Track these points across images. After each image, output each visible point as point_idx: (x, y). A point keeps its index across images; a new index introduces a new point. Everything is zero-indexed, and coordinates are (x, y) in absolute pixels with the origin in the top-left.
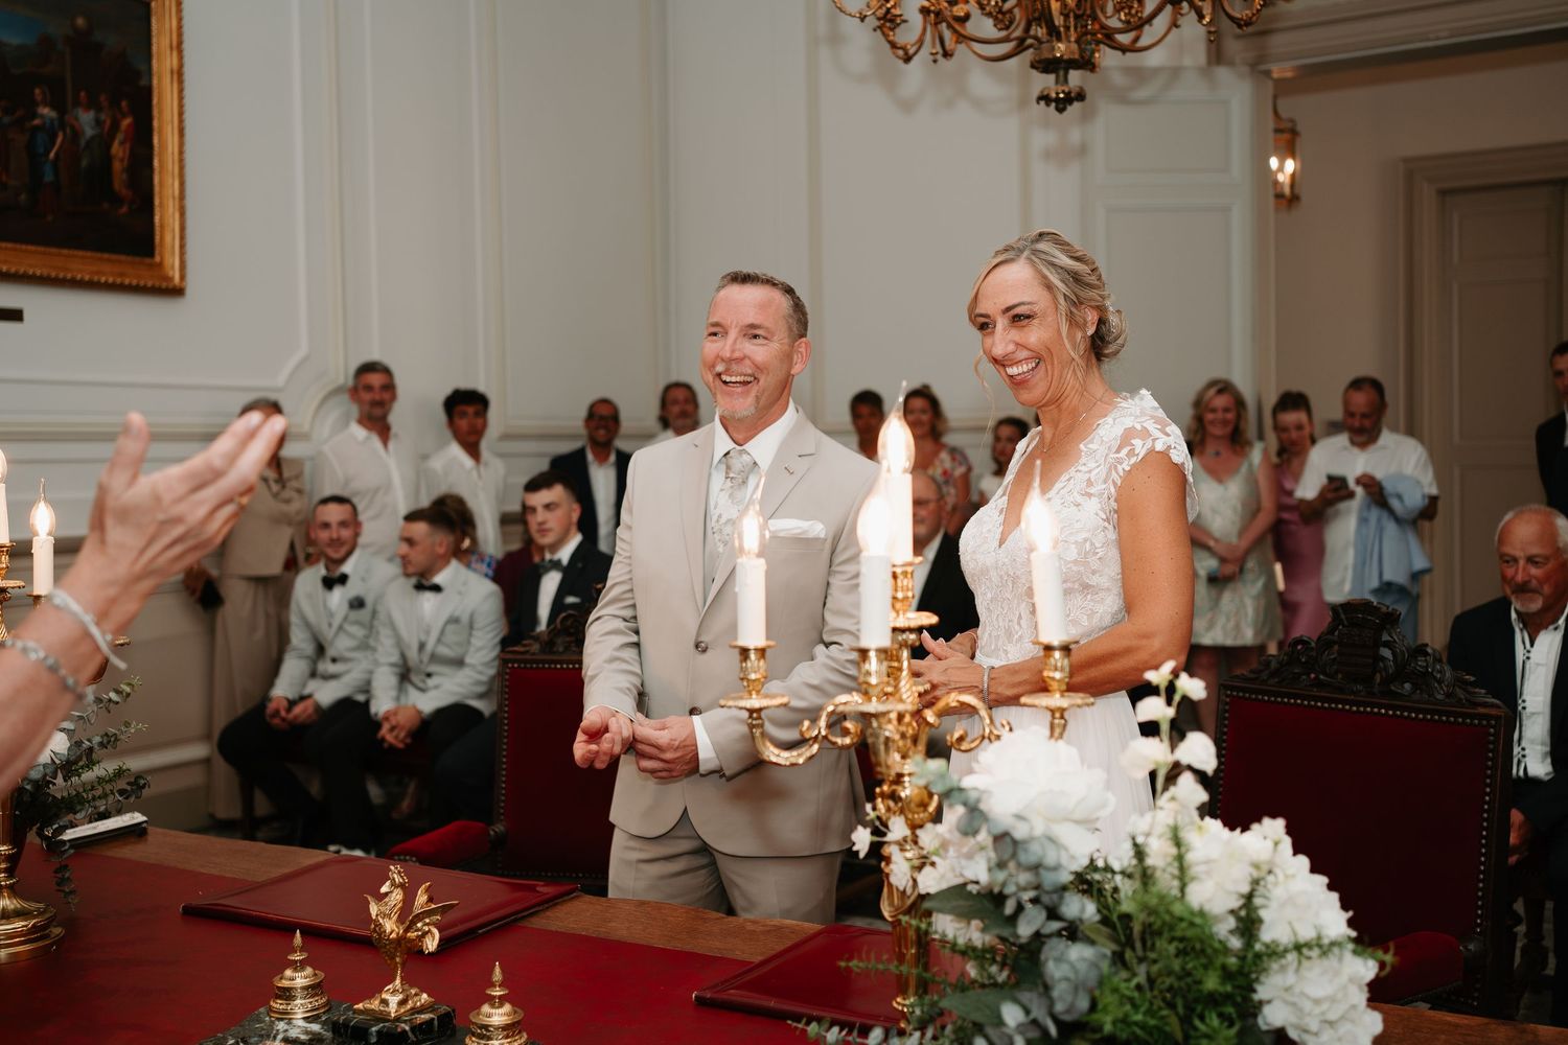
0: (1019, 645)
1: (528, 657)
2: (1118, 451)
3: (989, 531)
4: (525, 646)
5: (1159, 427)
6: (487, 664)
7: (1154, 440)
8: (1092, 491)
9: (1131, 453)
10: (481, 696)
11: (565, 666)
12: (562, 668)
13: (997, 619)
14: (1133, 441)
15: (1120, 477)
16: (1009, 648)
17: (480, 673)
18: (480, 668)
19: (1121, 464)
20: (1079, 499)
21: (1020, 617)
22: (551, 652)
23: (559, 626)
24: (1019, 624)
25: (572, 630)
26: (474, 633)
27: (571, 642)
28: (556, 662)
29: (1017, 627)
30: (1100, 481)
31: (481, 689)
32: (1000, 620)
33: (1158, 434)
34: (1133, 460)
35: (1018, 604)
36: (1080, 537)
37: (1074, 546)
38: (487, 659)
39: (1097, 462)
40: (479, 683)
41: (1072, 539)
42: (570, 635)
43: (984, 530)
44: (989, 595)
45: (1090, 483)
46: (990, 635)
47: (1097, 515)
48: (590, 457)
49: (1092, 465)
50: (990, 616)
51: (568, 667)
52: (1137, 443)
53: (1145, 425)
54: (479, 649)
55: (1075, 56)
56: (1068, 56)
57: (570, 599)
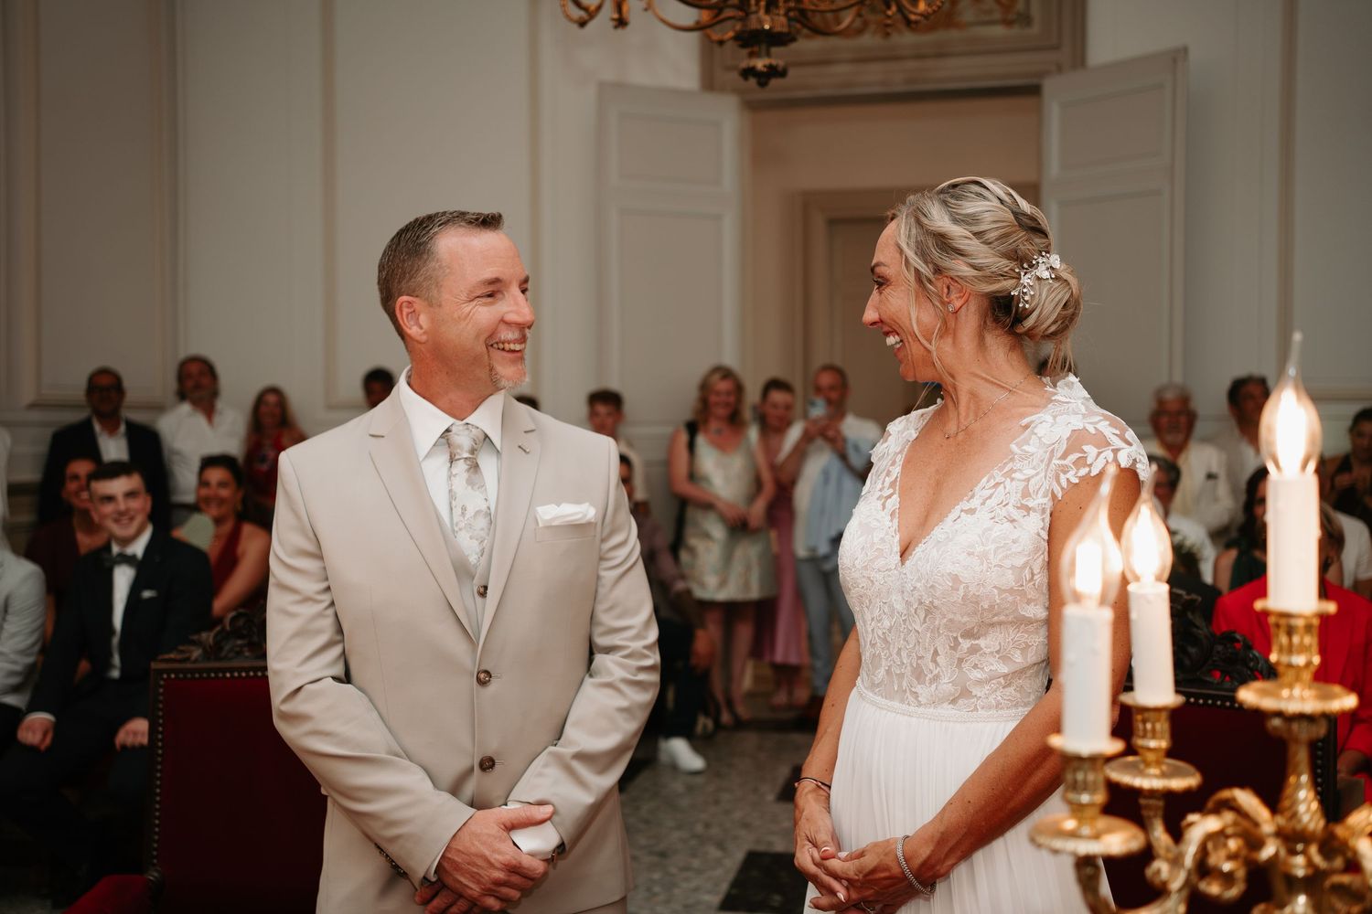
0: (934, 686)
1: (189, 665)
2: (1064, 456)
3: (882, 540)
4: (182, 652)
5: (1118, 432)
6: (23, 652)
7: (1116, 451)
8: (1031, 504)
9: (1081, 462)
10: (15, 689)
11: (236, 674)
12: (232, 677)
13: (899, 653)
14: (1085, 448)
15: (1062, 488)
16: (919, 689)
17: (14, 662)
18: (13, 656)
19: (1065, 472)
20: (1016, 514)
21: (936, 653)
22: (219, 659)
23: (228, 628)
24: (934, 661)
25: (245, 632)
26: (9, 618)
27: (241, 646)
28: (224, 670)
29: (931, 666)
30: (1041, 493)
31: (14, 680)
32: (904, 654)
33: (1118, 443)
34: (1083, 472)
35: (933, 639)
36: (1020, 561)
37: (1010, 572)
38: (22, 646)
39: (1034, 468)
40: (12, 674)
41: (1008, 563)
42: (241, 637)
43: (876, 540)
44: (887, 623)
45: (1026, 494)
46: (888, 672)
47: (1039, 535)
48: (97, 427)
49: (1030, 472)
50: (888, 649)
51: (240, 676)
52: (1091, 450)
53: (1098, 426)
54: (13, 635)
55: (785, 30)
56: (778, 29)
57: (147, 594)
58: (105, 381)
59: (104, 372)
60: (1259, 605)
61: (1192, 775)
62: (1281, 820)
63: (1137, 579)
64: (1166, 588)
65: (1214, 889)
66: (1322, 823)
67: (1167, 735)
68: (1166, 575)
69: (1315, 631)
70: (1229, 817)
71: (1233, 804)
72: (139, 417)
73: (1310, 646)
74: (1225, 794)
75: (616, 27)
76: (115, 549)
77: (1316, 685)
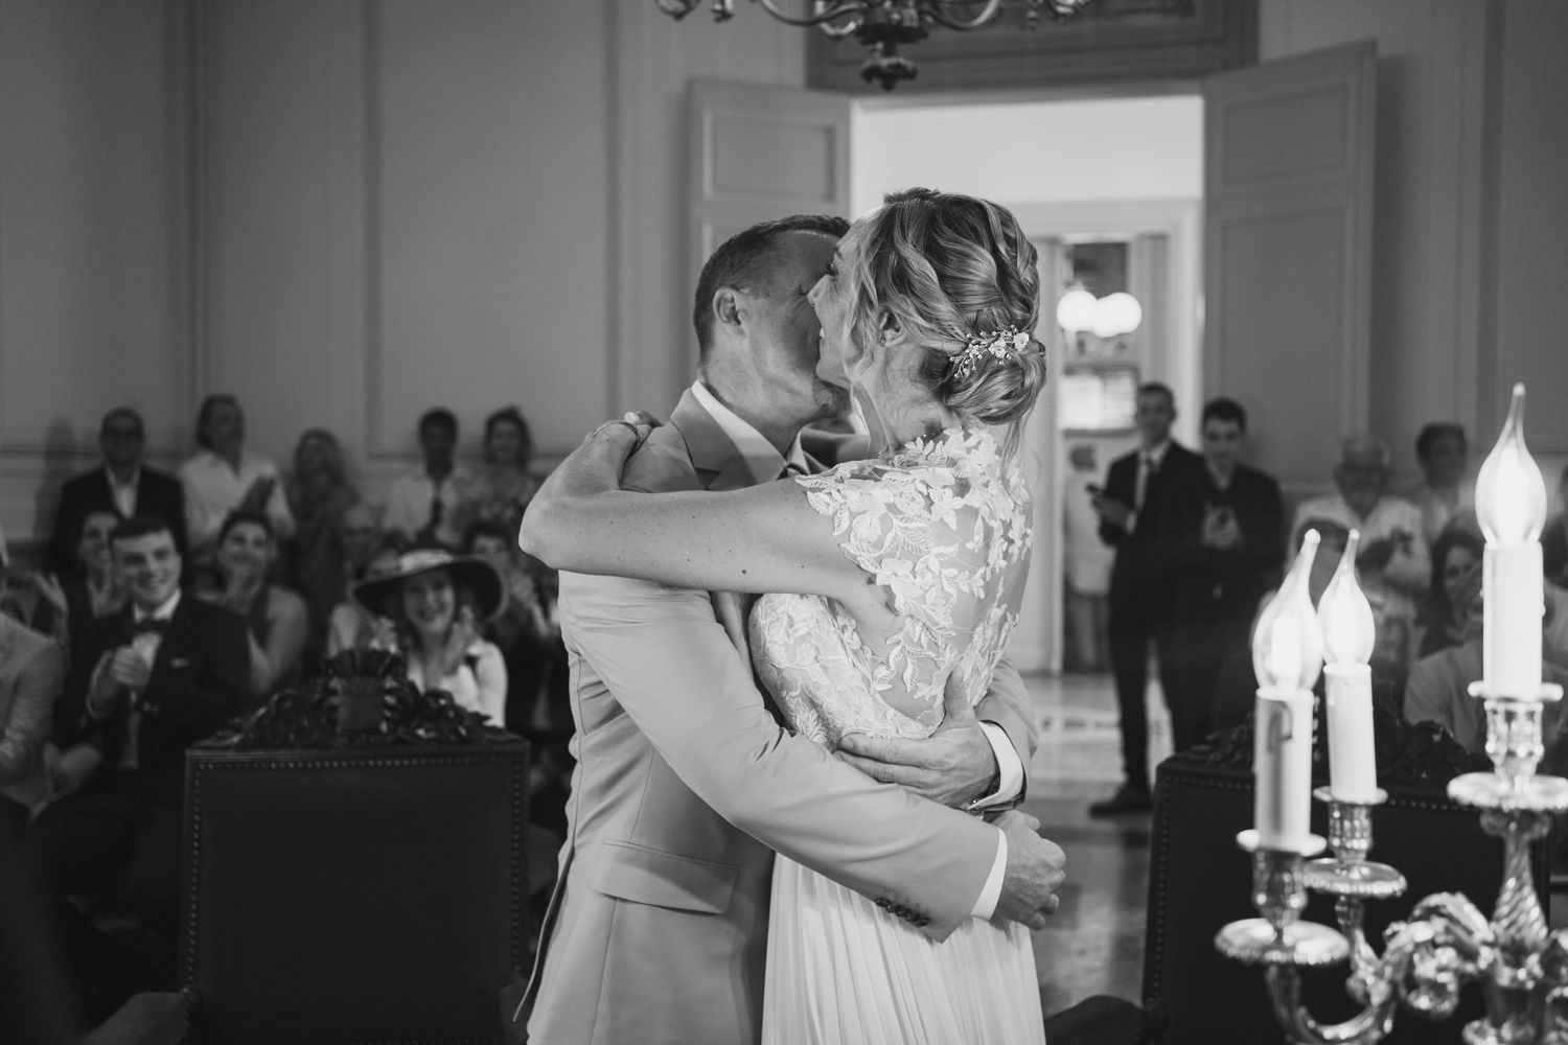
48: (112, 478)
55: (915, 24)
56: (907, 23)
57: (178, 663)
58: (124, 423)
59: (123, 413)
60: (1474, 689)
61: (1397, 879)
62: (1499, 927)
63: (1335, 659)
64: (1368, 669)
65: (1423, 1002)
66: (1544, 932)
67: (1367, 834)
68: (1368, 656)
69: (1538, 718)
70: (1439, 924)
71: (1444, 911)
72: (157, 465)
73: (1532, 735)
74: (1434, 900)
75: (718, 20)
76: (139, 615)
77: (1539, 778)
